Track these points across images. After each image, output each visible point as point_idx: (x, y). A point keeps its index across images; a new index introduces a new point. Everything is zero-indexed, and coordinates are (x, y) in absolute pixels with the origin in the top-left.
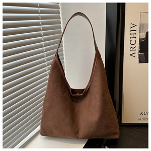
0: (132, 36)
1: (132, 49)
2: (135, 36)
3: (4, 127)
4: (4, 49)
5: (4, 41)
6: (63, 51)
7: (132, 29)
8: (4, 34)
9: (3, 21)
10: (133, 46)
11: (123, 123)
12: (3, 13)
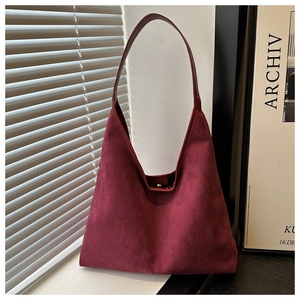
0: (270, 62)
1: (269, 91)
2: (277, 62)
3: (8, 246)
4: (8, 95)
5: (9, 80)
6: (127, 92)
7: (272, 47)
8: (9, 65)
9: (6, 39)
10: (273, 85)
11: (246, 247)
12: (7, 24)
